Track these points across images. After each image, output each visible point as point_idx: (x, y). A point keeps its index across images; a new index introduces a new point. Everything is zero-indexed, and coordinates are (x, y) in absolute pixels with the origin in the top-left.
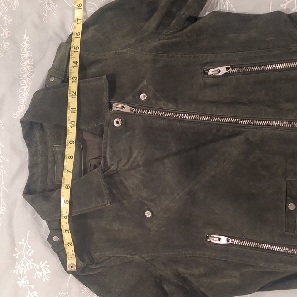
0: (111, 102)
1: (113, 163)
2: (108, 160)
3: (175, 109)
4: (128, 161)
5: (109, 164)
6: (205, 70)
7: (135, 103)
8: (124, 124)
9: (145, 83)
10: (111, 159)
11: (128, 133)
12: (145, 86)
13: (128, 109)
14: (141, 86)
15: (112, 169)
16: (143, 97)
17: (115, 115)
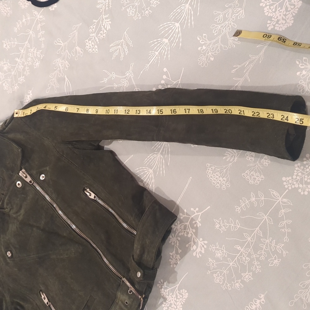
0: (22, 167)
1: (8, 208)
2: (5, 204)
3: (55, 200)
4: (17, 213)
5: (5, 206)
6: (85, 187)
7: (35, 178)
8: (23, 188)
9: (48, 169)
10: (7, 204)
11: (23, 196)
12: (47, 170)
13: (28, 179)
14: (45, 168)
15: (6, 210)
16: (42, 177)
17: (19, 178)
